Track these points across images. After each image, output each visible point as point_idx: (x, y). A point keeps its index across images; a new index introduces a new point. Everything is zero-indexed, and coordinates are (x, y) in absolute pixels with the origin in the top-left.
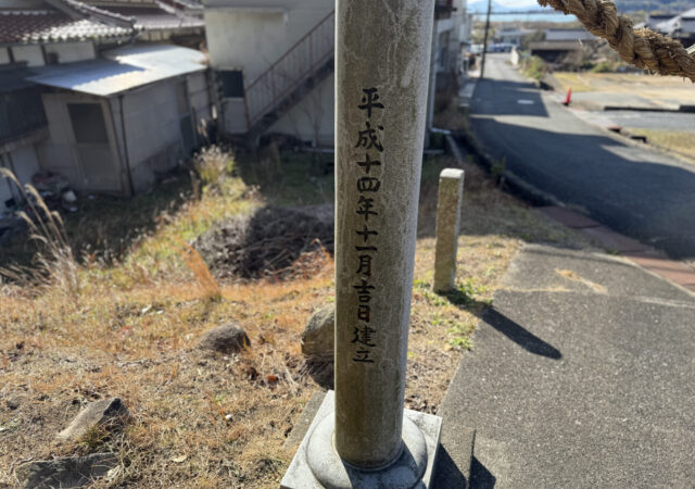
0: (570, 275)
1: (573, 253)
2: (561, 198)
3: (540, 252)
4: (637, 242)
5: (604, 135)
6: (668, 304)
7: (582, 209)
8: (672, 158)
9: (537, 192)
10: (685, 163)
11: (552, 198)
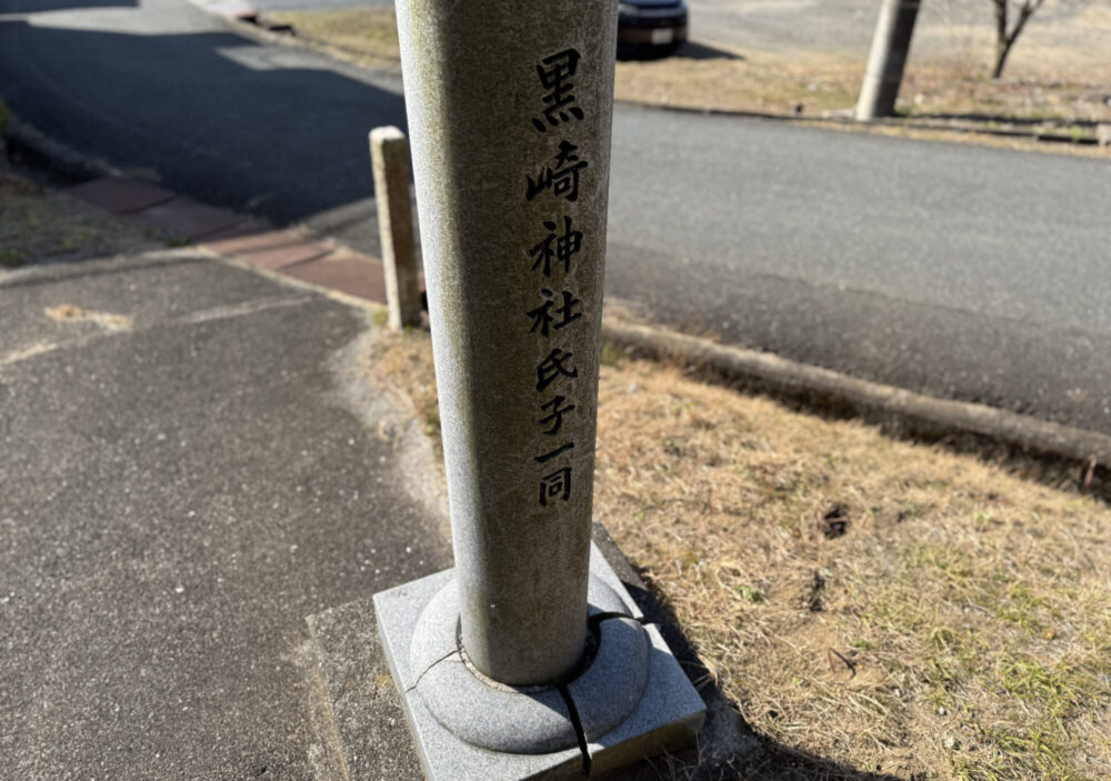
0: (69, 314)
1: (105, 264)
2: (117, 161)
3: (30, 283)
4: (229, 211)
5: (228, 29)
6: (236, 312)
7: (150, 173)
8: (322, 55)
9: (74, 156)
10: (340, 62)
11: (101, 163)
